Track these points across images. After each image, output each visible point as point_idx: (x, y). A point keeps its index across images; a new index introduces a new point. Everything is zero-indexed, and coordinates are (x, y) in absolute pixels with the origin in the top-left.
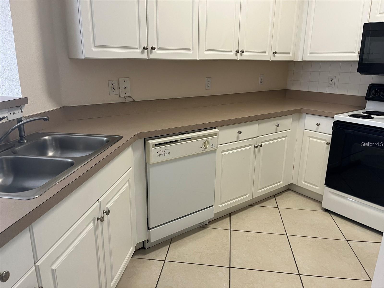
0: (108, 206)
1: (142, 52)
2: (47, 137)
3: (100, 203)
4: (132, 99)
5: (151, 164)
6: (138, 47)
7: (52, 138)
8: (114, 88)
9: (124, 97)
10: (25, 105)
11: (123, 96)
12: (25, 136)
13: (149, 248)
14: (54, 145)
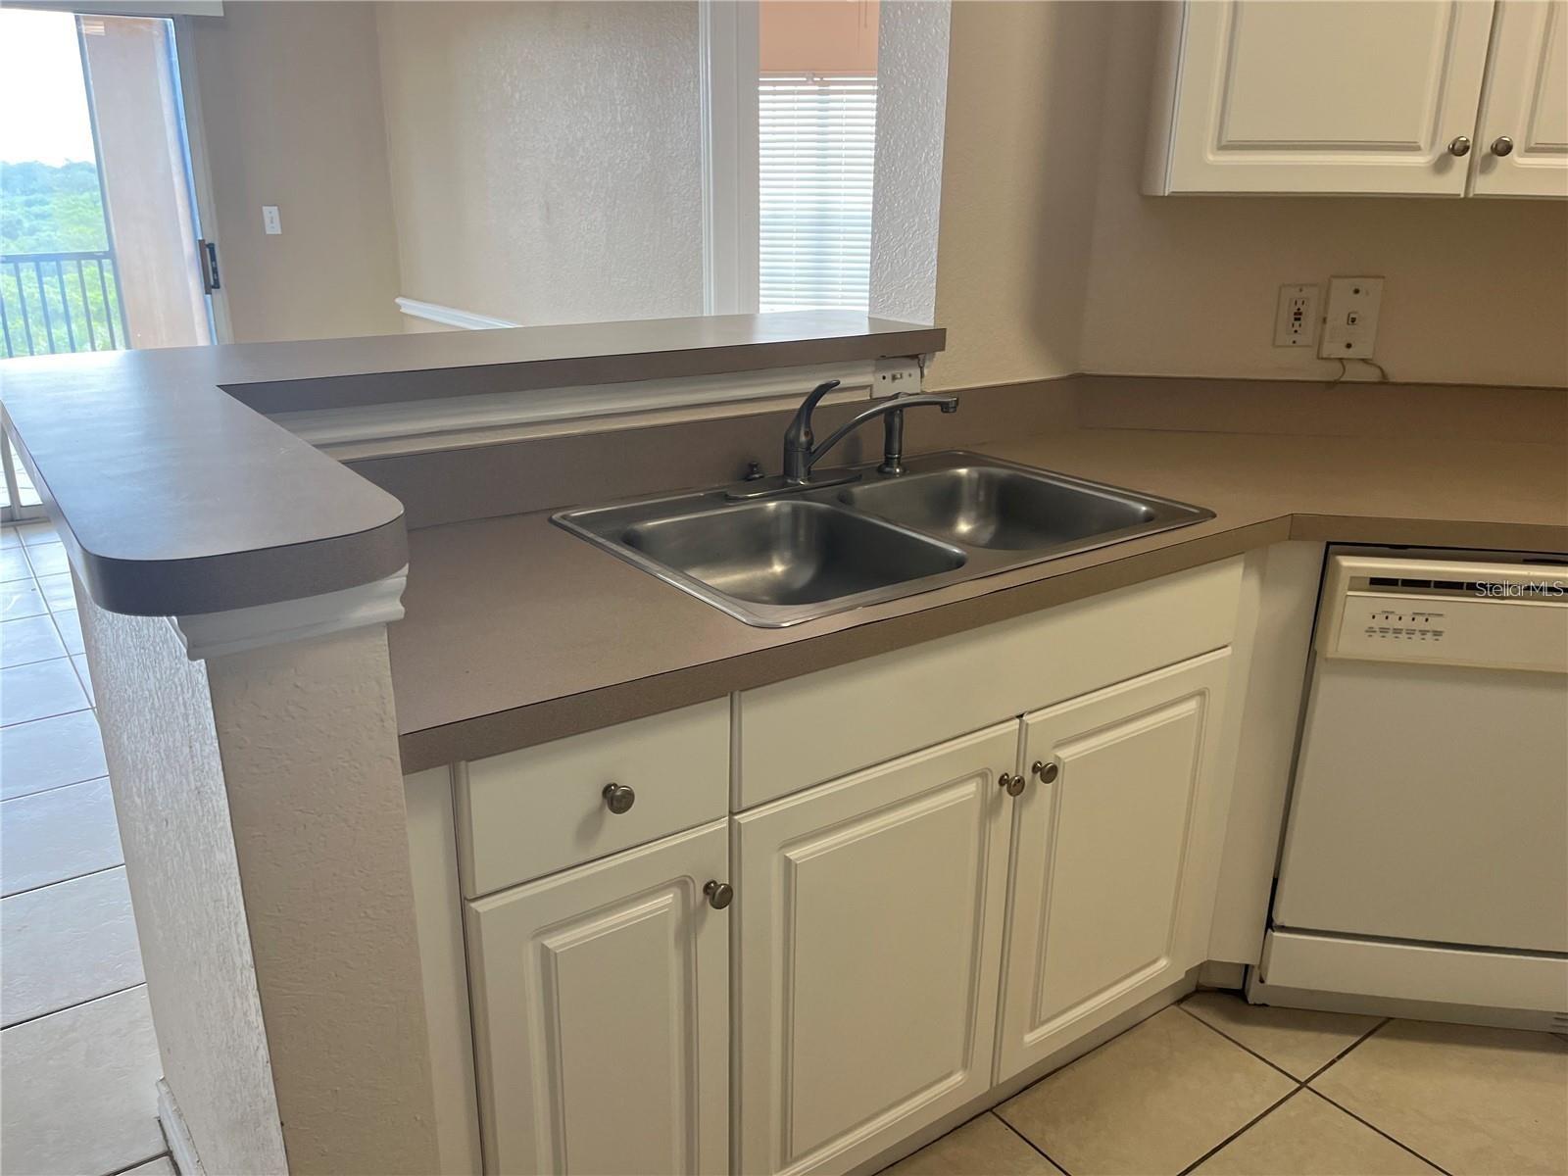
0: (1066, 754)
1: (1441, 166)
2: (963, 471)
3: (1023, 730)
4: (1378, 371)
5: (1332, 659)
6: (1423, 140)
7: (981, 475)
8: (1299, 319)
9: (1341, 359)
10: (937, 353)
11: (1332, 356)
12: (900, 453)
13: (1265, 1005)
14: (982, 498)
